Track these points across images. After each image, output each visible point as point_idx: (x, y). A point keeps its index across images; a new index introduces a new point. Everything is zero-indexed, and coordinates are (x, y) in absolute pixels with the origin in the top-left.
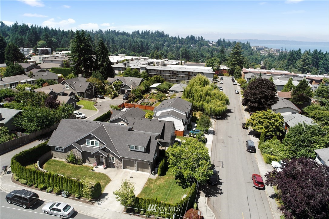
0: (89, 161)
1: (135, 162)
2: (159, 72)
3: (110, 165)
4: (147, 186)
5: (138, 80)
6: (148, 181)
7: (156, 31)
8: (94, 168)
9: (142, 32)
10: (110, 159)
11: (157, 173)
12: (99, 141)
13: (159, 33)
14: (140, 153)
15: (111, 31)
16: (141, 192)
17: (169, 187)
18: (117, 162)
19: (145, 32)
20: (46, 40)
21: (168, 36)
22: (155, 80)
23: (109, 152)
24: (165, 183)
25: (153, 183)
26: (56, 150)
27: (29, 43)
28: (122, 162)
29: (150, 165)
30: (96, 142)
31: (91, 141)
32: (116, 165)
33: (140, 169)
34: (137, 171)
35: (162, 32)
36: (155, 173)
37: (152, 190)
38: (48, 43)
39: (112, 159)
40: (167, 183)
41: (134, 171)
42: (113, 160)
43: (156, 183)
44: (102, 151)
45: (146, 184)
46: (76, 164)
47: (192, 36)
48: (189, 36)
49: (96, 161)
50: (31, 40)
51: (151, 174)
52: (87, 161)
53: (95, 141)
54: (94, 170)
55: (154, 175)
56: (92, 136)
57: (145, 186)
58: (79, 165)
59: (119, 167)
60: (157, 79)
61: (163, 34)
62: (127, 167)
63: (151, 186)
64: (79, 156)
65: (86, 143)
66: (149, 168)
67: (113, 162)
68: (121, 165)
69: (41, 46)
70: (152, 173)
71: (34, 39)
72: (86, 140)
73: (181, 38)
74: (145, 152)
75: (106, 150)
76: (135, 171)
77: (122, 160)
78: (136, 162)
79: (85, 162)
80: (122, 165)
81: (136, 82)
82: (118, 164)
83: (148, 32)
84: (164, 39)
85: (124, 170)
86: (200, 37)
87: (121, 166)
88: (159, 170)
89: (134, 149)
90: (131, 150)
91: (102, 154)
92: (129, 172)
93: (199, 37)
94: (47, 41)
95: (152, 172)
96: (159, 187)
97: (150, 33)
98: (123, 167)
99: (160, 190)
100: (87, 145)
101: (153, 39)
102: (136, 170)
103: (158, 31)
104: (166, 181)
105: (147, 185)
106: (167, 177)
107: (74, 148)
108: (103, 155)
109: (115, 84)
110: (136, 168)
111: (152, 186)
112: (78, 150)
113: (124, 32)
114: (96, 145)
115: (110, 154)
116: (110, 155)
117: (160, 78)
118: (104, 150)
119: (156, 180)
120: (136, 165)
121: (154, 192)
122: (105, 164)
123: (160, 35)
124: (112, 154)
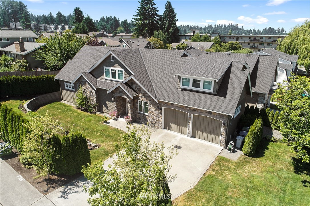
0: (108, 109)
1: (190, 115)
2: (235, 38)
3: (140, 119)
4: (214, 173)
5: (208, 45)
6: (217, 162)
7: (230, 25)
8: (111, 121)
9: (215, 25)
10: (141, 107)
11: (241, 149)
12: (123, 70)
13: (233, 26)
14: (203, 95)
15: (184, 26)
16: (196, 188)
17: (284, 192)
18: (153, 112)
19: (218, 26)
20: (125, 26)
21: (243, 29)
22: (230, 47)
23: (138, 92)
24: (268, 176)
25: (229, 168)
26: (66, 88)
27: (110, 29)
28: (161, 114)
29: (224, 124)
30: (118, 71)
31: (112, 70)
32: (150, 119)
33: (199, 132)
34: (192, 137)
35: (236, 25)
36: (235, 147)
37: (227, 186)
38: (125, 30)
39: (143, 106)
40: (272, 178)
41: (185, 137)
42: (146, 108)
43: (239, 171)
44: (126, 86)
45: (210, 167)
46: (86, 110)
47: (270, 28)
48: (267, 28)
49: (116, 108)
50: (112, 27)
51: (226, 147)
52: (104, 109)
53: (117, 68)
54: (109, 123)
55: (234, 152)
56: (113, 60)
57: (208, 173)
58: (92, 113)
59: (157, 125)
60: (232, 45)
61: (237, 27)
62: (172, 125)
63: (225, 177)
64: (93, 99)
65: (105, 74)
66: (223, 131)
67: (146, 114)
68: (160, 119)
69: (119, 32)
70: (229, 146)
71: (114, 26)
72: (105, 68)
73: (257, 31)
74: (215, 93)
75: (134, 87)
76: (188, 136)
77: (163, 108)
78: (192, 115)
79: (100, 110)
80: (162, 119)
81: (205, 46)
82: (155, 118)
83: (221, 26)
84: (237, 32)
85: (166, 131)
86: (281, 29)
87: (160, 123)
88: (249, 140)
89: (191, 87)
90: (183, 89)
91: (125, 94)
92: (175, 137)
93: (279, 29)
94: (124, 28)
95: (227, 143)
96: (249, 185)
97: (223, 27)
98: (163, 125)
99: (253, 193)
100: (105, 78)
101: (226, 32)
102: (190, 135)
103: (232, 24)
104: (267, 172)
105: (214, 170)
106: (270, 163)
107: (86, 82)
108: (128, 96)
109: (178, 46)
110: (191, 129)
111: (229, 177)
112: (91, 86)
113: (197, 26)
114: (119, 79)
115: (140, 95)
116: (142, 98)
117: (236, 45)
118: (130, 84)
119: (239, 164)
120: (190, 122)
121: (235, 196)
122: (129, 115)
123: (234, 28)
124: (145, 95)
